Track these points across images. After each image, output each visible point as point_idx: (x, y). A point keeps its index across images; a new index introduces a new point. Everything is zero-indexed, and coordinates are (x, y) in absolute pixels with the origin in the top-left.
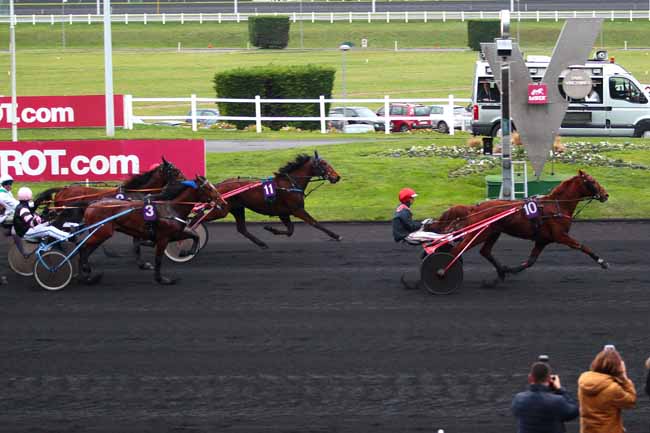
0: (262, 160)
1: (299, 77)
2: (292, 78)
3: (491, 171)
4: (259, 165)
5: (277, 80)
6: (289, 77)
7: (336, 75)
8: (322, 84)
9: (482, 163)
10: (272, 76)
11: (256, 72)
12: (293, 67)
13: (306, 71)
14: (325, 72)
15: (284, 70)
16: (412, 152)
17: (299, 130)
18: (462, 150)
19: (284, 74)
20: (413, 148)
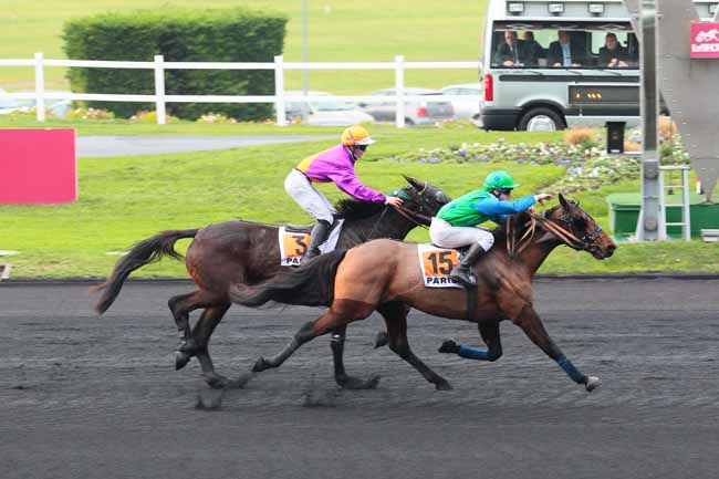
0: (180, 169)
1: (221, 31)
2: (208, 31)
3: (612, 187)
4: (175, 178)
5: (180, 34)
6: (201, 30)
7: (288, 27)
8: (262, 43)
9: (595, 173)
10: (171, 26)
11: (139, 20)
12: (209, 11)
13: (234, 19)
14: (268, 21)
15: (192, 17)
16: (463, 155)
17: (234, 121)
18: (556, 150)
19: (192, 24)
20: (464, 147)
